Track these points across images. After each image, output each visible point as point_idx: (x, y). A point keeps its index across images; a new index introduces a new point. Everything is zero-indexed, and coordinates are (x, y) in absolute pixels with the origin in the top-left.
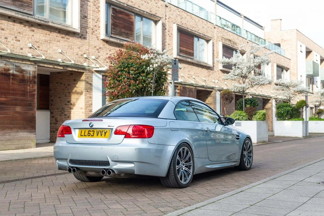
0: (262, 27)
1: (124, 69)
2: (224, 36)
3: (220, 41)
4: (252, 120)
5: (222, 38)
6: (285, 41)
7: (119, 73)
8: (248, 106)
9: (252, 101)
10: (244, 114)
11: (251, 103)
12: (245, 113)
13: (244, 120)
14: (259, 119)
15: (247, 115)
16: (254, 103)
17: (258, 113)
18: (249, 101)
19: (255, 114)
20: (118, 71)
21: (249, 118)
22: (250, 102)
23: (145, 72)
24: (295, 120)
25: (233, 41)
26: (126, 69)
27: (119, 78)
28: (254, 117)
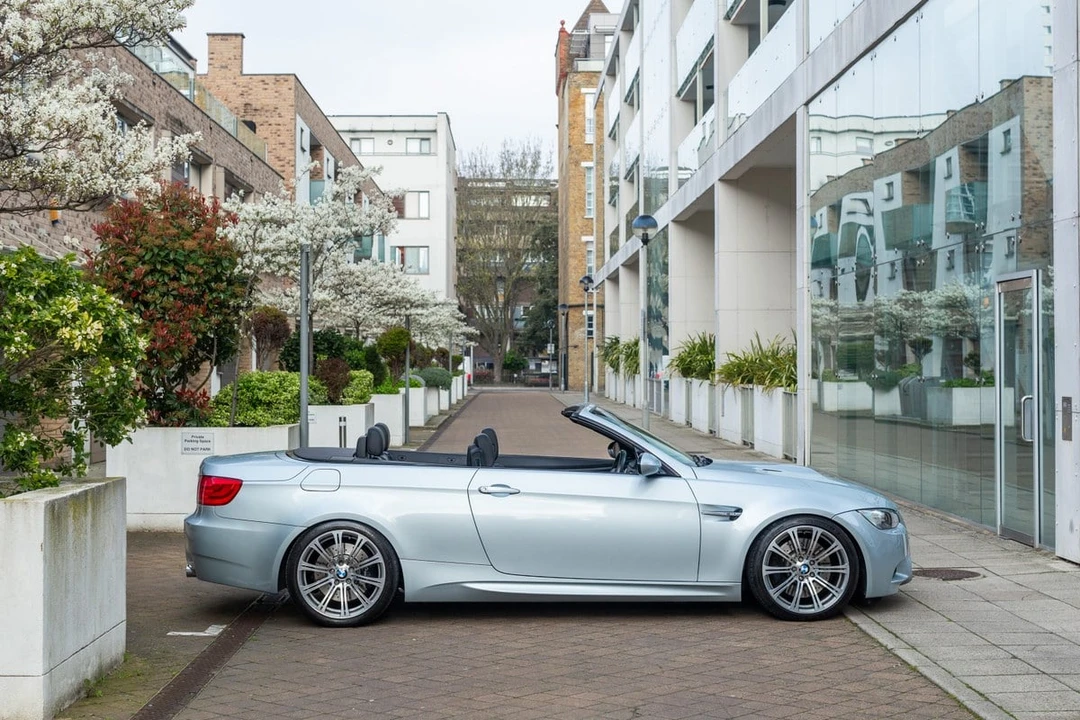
0: (190, 57)
1: (165, 269)
2: (171, 113)
3: (163, 128)
4: (341, 404)
5: (168, 115)
6: (256, 110)
7: (146, 280)
8: (323, 357)
9: (333, 344)
10: (316, 384)
11: (330, 348)
12: (315, 379)
13: (320, 404)
14: (361, 398)
15: (323, 385)
16: (338, 349)
17: (356, 381)
18: (325, 341)
19: (347, 384)
20: (147, 274)
21: (329, 398)
22: (326, 345)
23: (224, 278)
24: (378, 393)
25: (186, 124)
26: (170, 269)
27: (147, 293)
28: (346, 394)
